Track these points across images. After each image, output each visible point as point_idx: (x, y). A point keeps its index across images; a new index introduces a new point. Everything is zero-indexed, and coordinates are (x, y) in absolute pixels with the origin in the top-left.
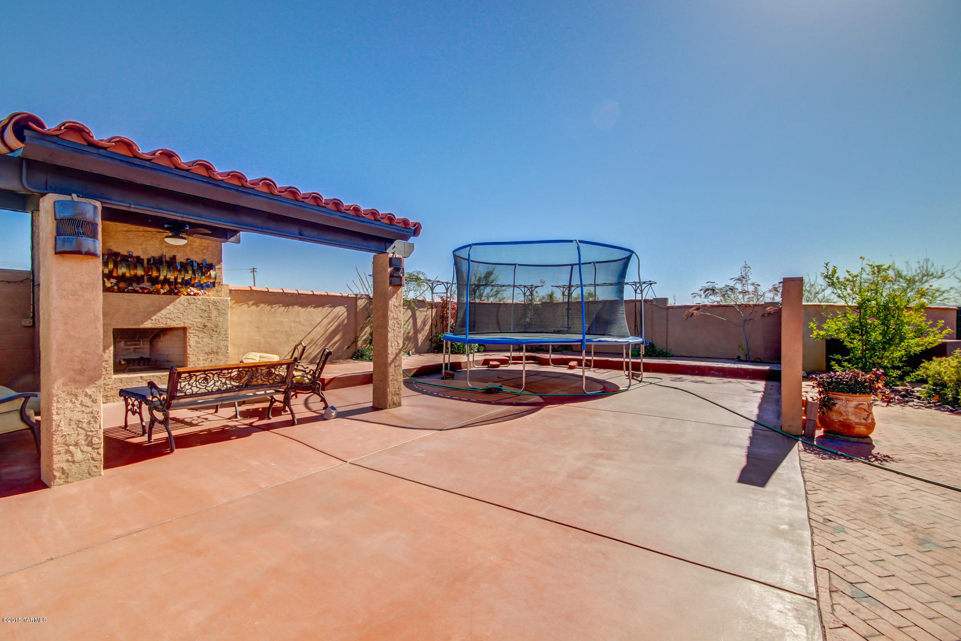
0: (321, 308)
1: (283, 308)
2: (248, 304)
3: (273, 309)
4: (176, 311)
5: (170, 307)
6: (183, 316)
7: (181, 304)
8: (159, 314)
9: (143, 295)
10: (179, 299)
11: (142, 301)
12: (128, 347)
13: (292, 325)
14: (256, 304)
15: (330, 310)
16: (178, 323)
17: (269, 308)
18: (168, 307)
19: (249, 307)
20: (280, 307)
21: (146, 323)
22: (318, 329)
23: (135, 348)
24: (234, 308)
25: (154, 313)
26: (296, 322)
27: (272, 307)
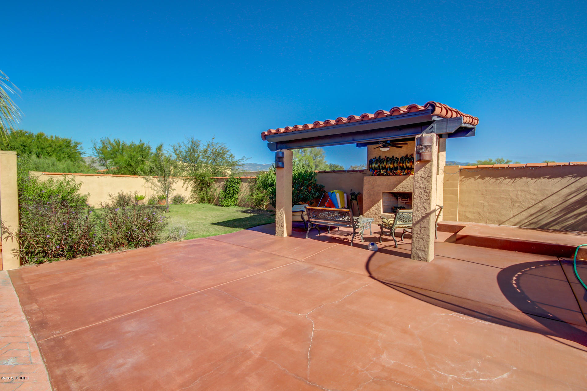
0: (559, 179)
1: (509, 180)
2: (475, 178)
3: (498, 181)
4: (407, 184)
5: (404, 182)
6: (410, 186)
7: (409, 180)
8: (399, 185)
9: (393, 176)
10: (409, 177)
11: (393, 179)
12: (403, 201)
13: (519, 193)
14: (482, 178)
15: (573, 180)
16: (408, 190)
17: (494, 180)
18: (403, 182)
19: (475, 180)
20: (505, 179)
21: (394, 190)
22: (554, 197)
23: (405, 202)
24: (464, 181)
25: (397, 185)
26: (524, 191)
27: (497, 180)
